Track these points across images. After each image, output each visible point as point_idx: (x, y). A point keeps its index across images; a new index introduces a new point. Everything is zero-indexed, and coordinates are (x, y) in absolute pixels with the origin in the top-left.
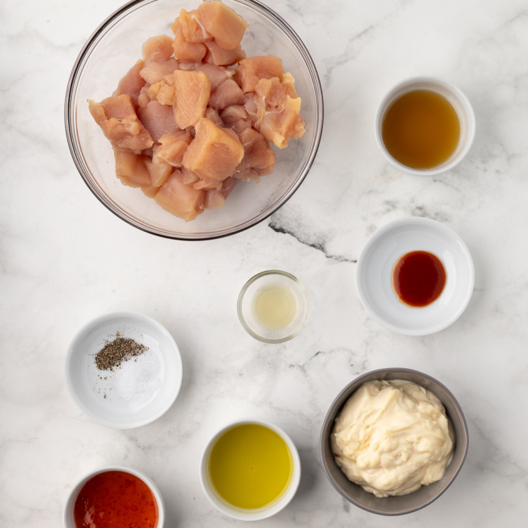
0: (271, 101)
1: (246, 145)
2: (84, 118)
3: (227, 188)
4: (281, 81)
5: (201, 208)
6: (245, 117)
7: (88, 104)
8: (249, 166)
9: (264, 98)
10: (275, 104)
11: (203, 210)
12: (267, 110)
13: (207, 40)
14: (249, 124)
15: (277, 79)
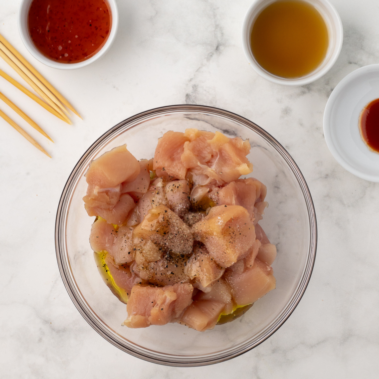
0: (204, 158)
1: (234, 202)
2: (137, 336)
3: (262, 236)
4: (190, 141)
5: (269, 269)
6: (208, 190)
7: (125, 326)
8: (252, 207)
9: (199, 164)
10: (209, 157)
11: (271, 268)
12: (210, 166)
13: (121, 190)
14: (215, 189)
15: (187, 143)
